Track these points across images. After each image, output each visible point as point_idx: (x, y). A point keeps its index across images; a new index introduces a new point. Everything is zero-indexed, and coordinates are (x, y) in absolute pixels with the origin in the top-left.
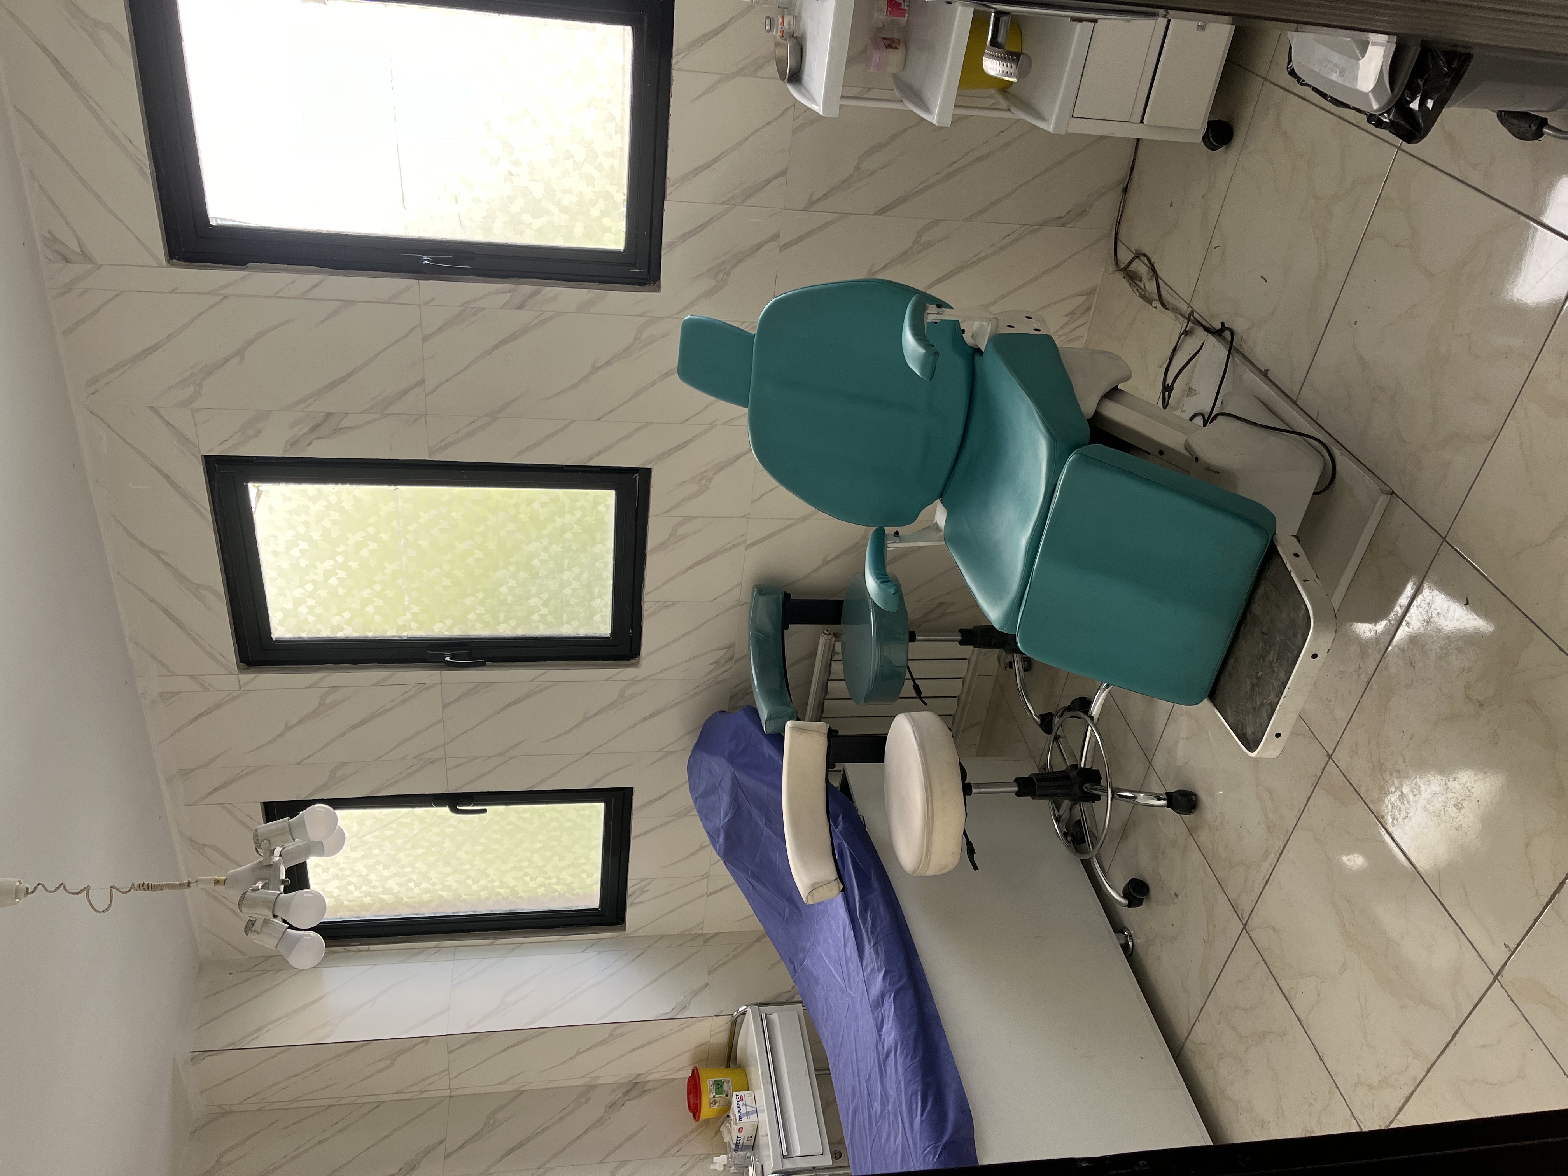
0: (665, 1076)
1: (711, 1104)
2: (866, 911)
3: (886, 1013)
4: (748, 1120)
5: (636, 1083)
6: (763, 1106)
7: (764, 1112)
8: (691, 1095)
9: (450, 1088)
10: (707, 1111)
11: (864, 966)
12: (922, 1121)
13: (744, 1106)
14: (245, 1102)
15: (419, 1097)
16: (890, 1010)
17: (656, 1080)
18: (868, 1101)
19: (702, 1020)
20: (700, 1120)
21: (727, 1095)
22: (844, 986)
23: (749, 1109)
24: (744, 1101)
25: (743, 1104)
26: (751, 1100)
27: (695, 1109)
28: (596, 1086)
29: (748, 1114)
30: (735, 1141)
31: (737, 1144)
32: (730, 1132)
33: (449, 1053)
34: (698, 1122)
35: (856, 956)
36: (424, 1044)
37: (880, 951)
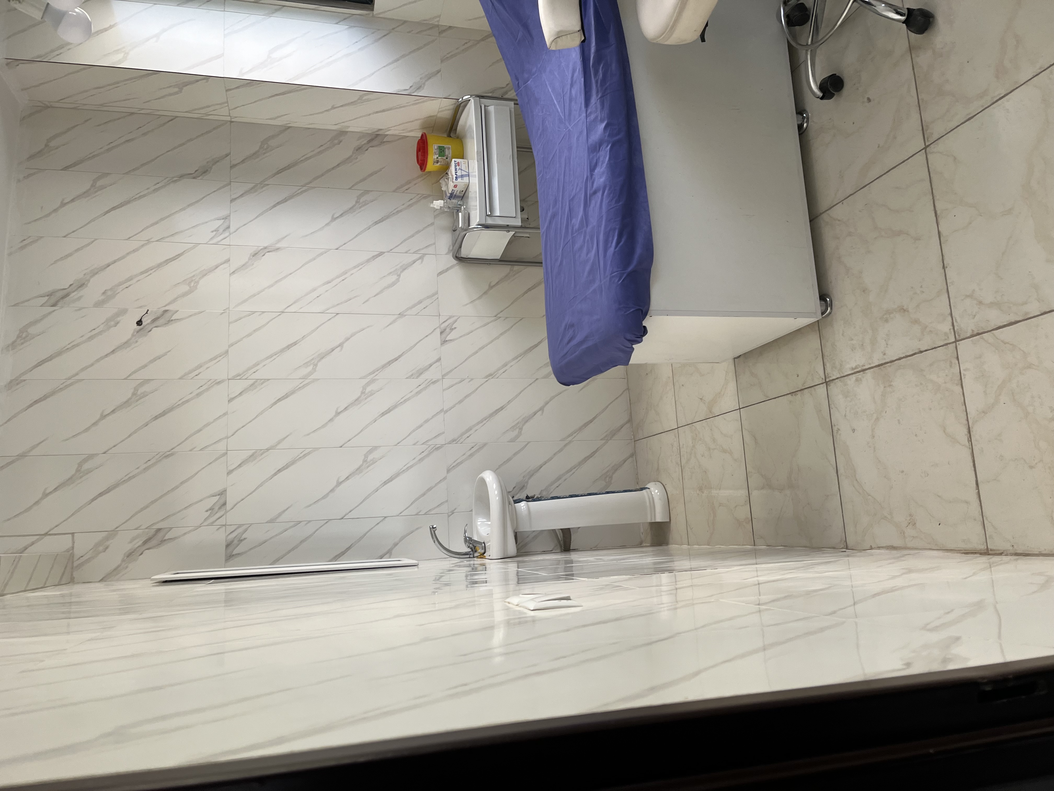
0: (400, 133)
1: (434, 162)
2: (599, 64)
3: (601, 159)
4: (462, 181)
5: (377, 135)
6: (475, 172)
7: (476, 177)
8: (420, 153)
9: (230, 116)
10: (431, 166)
11: (588, 112)
12: (614, 253)
13: (460, 170)
14: (61, 101)
15: (205, 118)
16: (605, 157)
17: (393, 135)
18: (568, 215)
19: (433, 100)
20: (426, 171)
21: (447, 158)
22: (563, 117)
23: (464, 173)
24: (460, 167)
25: (459, 169)
26: (466, 166)
27: (422, 163)
28: (347, 132)
29: (462, 176)
30: (450, 192)
31: (451, 194)
32: (447, 185)
33: (227, 91)
34: (424, 173)
35: (581, 99)
36: (205, 81)
37: (605, 104)
